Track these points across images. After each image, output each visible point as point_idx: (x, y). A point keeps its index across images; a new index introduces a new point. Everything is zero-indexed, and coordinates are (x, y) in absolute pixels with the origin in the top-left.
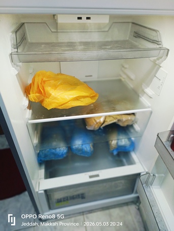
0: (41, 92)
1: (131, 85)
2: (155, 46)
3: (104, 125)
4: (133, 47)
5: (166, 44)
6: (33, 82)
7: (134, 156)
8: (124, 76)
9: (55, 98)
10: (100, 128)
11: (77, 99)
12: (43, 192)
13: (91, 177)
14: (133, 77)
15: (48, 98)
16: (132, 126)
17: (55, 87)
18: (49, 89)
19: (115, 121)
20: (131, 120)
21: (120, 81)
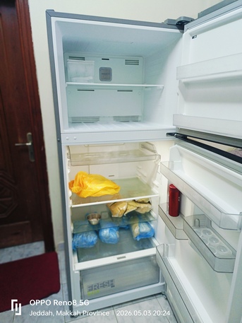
0: (81, 185)
1: (145, 181)
2: (153, 153)
3: (126, 213)
4: (142, 155)
5: (159, 152)
6: (76, 179)
7: (155, 241)
8: (140, 175)
9: (91, 189)
10: (123, 216)
11: (105, 189)
12: (78, 272)
13: (118, 258)
14: (145, 174)
15: (85, 189)
16: (149, 213)
17: (90, 182)
18: (86, 183)
19: (135, 209)
20: (148, 207)
21: (137, 178)
